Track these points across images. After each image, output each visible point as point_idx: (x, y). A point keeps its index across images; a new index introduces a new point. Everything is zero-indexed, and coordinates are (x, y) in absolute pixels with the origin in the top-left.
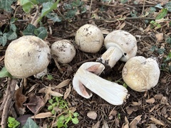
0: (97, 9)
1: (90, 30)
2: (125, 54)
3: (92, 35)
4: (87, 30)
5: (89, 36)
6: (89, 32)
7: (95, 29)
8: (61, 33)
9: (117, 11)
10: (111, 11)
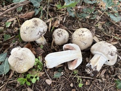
0: (104, 22)
1: (85, 33)
2: (109, 61)
3: (84, 37)
4: (83, 32)
5: (81, 37)
6: (83, 34)
7: (88, 34)
8: (69, 25)
9: (118, 31)
10: (113, 28)
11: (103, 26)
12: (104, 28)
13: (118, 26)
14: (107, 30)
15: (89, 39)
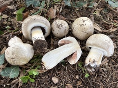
0: (102, 9)
1: (86, 22)
3: (85, 26)
4: (84, 21)
5: (83, 27)
6: (84, 24)
7: (89, 24)
8: (66, 14)
9: (116, 17)
10: (111, 15)
11: (101, 13)
12: (102, 15)
13: (116, 11)
14: (105, 17)
15: (91, 28)
